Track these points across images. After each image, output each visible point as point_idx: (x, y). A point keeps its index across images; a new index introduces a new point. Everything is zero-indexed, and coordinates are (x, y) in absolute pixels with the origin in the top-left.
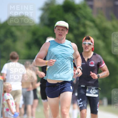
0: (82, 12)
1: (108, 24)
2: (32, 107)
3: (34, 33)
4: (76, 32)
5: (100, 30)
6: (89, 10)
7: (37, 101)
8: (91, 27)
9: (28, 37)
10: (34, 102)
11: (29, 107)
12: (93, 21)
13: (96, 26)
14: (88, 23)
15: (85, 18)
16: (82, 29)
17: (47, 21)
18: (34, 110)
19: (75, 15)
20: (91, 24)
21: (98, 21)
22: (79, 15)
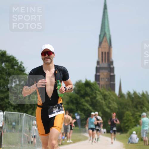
0: (94, 87)
1: (107, 93)
2: (70, 133)
3: (70, 97)
4: (91, 96)
5: (103, 96)
6: (98, 86)
7: (72, 131)
8: (99, 94)
9: (67, 99)
10: (70, 132)
11: (68, 133)
12: (100, 91)
13: (101, 93)
14: (97, 92)
15: (96, 90)
16: (94, 95)
17: (76, 91)
18: (71, 135)
19: (90, 88)
20: (99, 93)
21: (102, 91)
22: (93, 88)
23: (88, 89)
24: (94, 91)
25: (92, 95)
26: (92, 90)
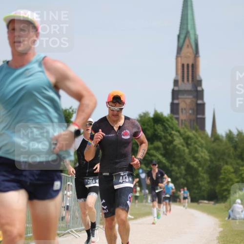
0: (169, 123)
1: (190, 134)
4: (163, 140)
5: (184, 139)
6: (175, 122)
8: (177, 136)
12: (178, 131)
13: (181, 135)
14: (173, 132)
15: (172, 129)
16: (169, 138)
19: (163, 125)
20: (177, 134)
21: (182, 131)
22: (167, 126)
23: (159, 128)
24: (169, 130)
25: (165, 137)
26: (165, 129)
